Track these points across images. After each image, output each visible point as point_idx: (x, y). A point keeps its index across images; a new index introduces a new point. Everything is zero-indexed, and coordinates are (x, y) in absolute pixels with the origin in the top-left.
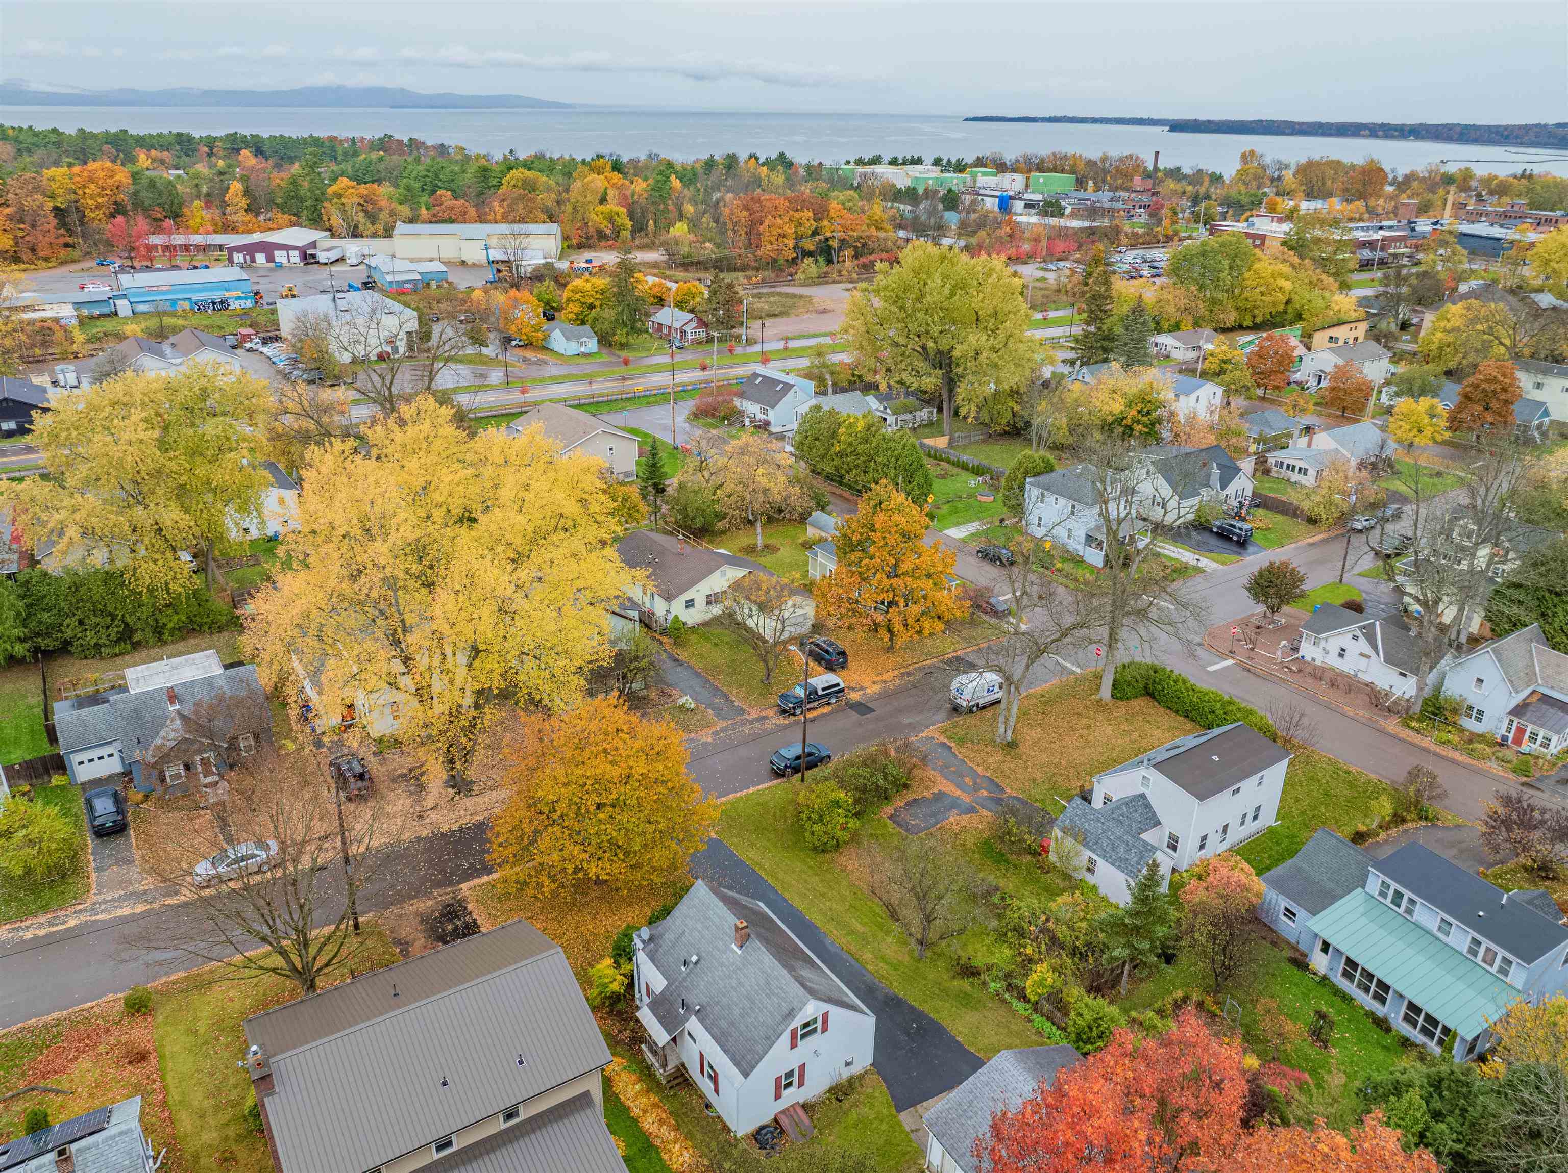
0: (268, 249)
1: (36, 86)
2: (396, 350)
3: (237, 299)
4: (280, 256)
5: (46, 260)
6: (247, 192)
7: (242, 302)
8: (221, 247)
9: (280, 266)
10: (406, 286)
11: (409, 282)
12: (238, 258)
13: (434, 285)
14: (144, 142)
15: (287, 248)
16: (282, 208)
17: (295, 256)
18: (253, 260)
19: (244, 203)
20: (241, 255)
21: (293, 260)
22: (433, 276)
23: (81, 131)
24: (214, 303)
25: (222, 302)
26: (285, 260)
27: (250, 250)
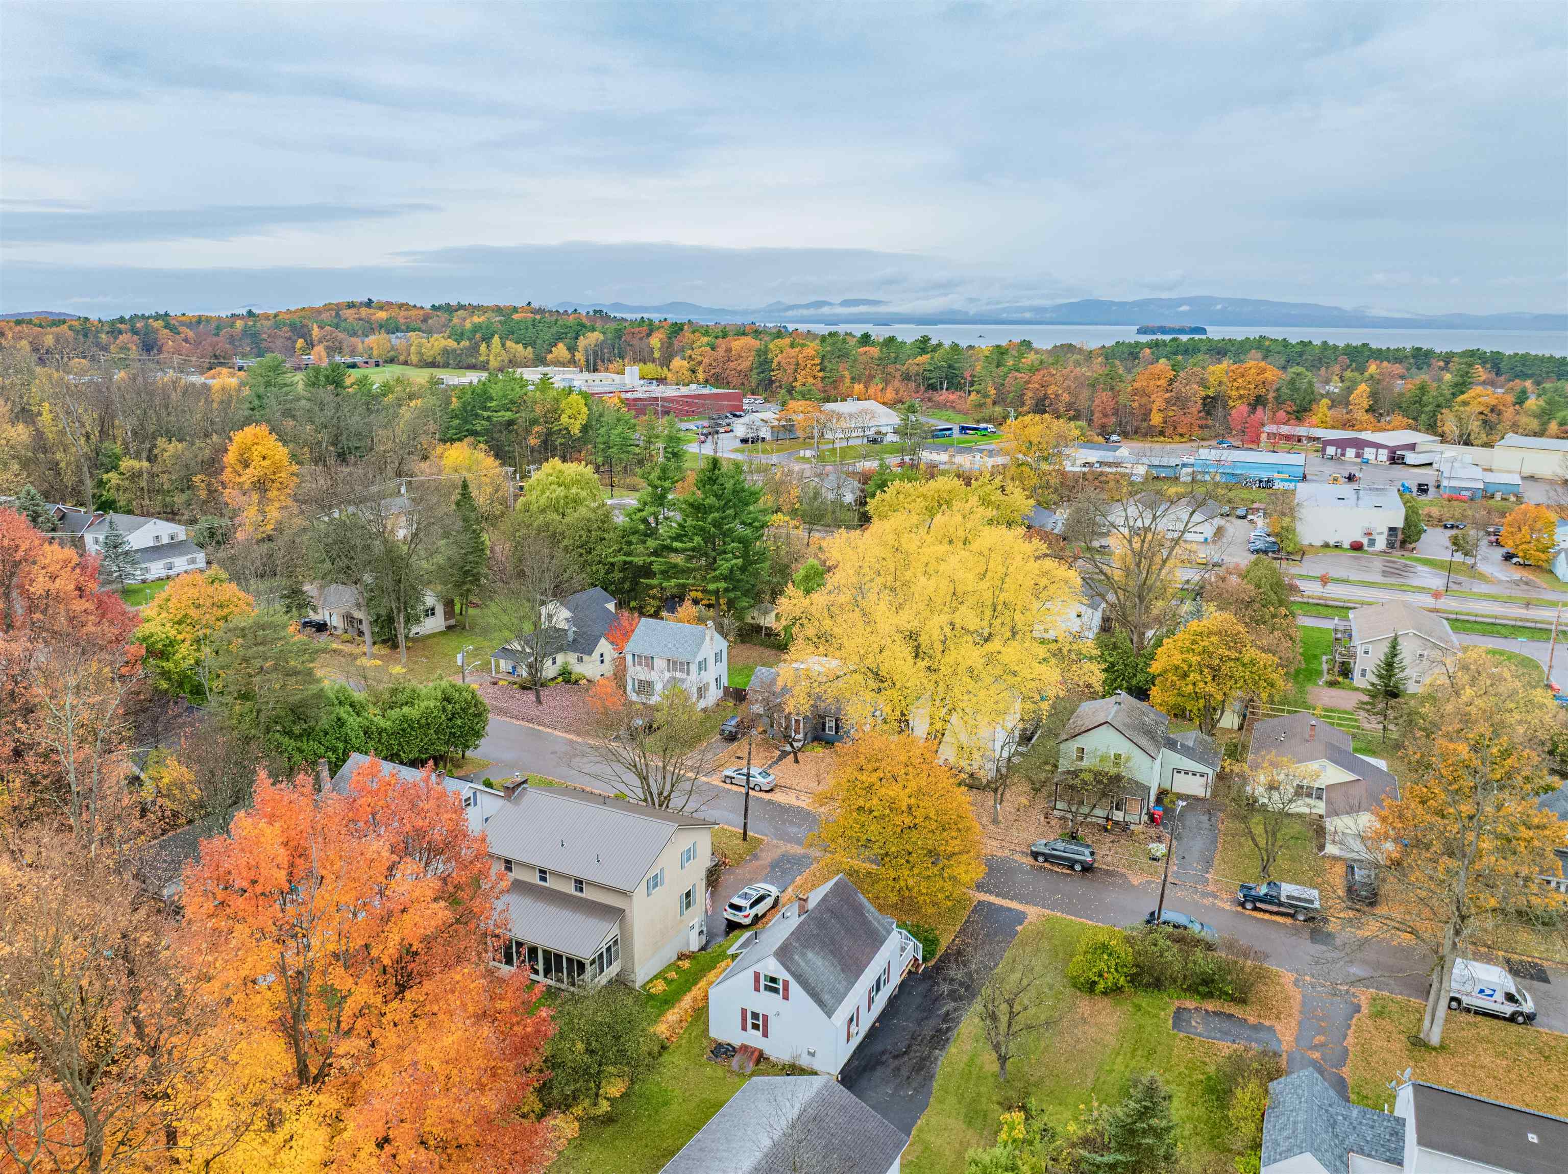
0: (1360, 445)
1: (1379, 311)
2: (1372, 542)
3: (1282, 480)
4: (1369, 453)
5: (1181, 435)
6: (1374, 395)
7: (1286, 484)
8: (1317, 439)
9: (1367, 462)
10: (1463, 493)
11: (1467, 489)
12: (1331, 450)
13: (1498, 496)
14: (1379, 355)
15: (1377, 446)
16: (1405, 412)
17: (1384, 455)
18: (1343, 455)
19: (1366, 404)
20: (1334, 448)
21: (1380, 458)
22: (1502, 487)
23: (1325, 343)
24: (1261, 481)
25: (1268, 481)
26: (1373, 457)
27: (1342, 444)
